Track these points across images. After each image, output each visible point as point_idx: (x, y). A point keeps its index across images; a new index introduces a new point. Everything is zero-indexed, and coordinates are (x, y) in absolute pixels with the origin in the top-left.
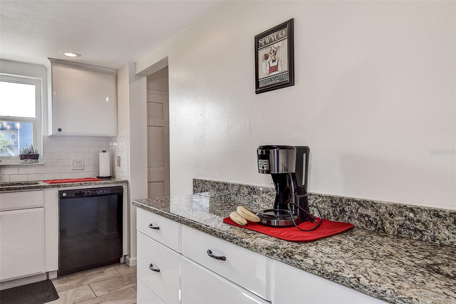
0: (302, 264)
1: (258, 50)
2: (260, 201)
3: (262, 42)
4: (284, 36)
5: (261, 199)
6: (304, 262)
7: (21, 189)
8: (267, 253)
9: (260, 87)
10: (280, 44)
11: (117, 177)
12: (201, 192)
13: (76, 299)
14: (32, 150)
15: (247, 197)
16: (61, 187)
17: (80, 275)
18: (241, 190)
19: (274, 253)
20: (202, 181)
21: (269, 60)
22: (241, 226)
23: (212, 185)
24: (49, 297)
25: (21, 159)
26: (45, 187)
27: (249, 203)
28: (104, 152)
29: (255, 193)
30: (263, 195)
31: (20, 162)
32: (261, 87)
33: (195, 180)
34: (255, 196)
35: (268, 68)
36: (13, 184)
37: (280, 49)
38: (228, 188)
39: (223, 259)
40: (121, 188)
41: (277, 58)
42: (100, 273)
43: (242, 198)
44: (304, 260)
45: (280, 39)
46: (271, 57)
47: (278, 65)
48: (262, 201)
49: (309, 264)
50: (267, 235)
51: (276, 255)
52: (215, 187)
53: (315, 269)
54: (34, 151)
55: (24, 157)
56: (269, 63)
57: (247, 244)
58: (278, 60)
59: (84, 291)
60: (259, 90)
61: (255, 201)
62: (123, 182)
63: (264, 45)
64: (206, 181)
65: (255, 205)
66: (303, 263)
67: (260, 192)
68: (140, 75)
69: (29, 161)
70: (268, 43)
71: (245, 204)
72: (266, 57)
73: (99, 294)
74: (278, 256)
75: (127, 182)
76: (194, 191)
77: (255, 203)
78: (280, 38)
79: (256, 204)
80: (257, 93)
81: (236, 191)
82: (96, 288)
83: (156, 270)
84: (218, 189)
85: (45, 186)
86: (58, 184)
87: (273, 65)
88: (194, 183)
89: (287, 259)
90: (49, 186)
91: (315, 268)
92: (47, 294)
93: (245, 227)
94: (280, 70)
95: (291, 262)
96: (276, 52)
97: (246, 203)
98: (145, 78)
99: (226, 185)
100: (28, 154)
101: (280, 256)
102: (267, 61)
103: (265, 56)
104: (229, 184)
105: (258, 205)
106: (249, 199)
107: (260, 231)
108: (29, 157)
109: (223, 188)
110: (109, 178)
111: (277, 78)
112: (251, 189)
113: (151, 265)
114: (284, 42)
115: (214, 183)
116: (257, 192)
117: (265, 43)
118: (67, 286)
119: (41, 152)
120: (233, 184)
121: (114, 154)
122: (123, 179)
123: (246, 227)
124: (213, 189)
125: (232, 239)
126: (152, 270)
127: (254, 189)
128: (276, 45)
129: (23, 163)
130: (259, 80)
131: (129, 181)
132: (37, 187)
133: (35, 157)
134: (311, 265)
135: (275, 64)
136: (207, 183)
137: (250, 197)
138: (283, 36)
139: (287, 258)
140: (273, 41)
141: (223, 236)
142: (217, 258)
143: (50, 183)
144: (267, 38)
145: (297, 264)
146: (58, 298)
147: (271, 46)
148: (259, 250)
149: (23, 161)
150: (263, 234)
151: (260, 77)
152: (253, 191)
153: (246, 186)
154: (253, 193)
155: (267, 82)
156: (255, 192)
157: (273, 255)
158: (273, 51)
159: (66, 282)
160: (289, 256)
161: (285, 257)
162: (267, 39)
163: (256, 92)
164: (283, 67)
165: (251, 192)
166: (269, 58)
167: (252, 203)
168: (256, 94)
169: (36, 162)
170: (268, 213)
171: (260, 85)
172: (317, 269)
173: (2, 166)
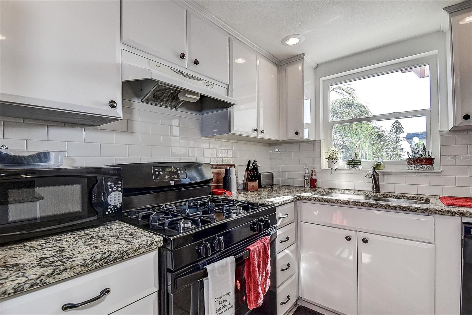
7: (397, 209)
14: (424, 152)
16: (467, 217)
25: (409, 165)
26: (435, 212)
31: (405, 168)
54: (427, 153)
55: (412, 162)
69: (419, 167)
85: (436, 210)
86: (462, 210)
90: (443, 212)
100: (418, 157)
108: (419, 162)
119: (436, 156)
129: (411, 170)
132: (422, 211)
133: (430, 161)
143: (448, 205)
149: (410, 167)
169: (428, 168)
173: (384, 173)
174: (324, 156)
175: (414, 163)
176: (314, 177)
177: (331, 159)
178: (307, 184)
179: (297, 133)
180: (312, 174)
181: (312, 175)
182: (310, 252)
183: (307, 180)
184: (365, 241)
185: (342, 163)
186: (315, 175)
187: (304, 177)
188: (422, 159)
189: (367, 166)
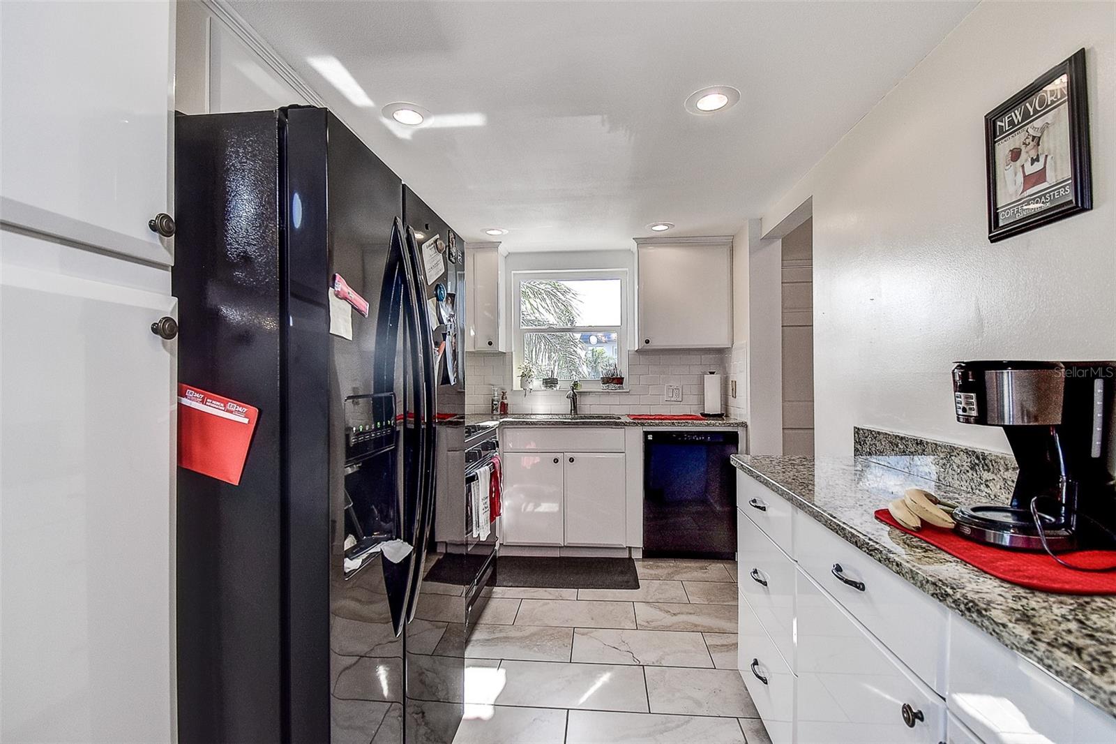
0: (1003, 634)
1: (995, 142)
2: (998, 487)
3: (1003, 124)
4: (1059, 97)
5: (1002, 484)
6: (1007, 630)
7: (598, 424)
8: (935, 594)
9: (1000, 225)
10: (1049, 117)
11: (732, 417)
12: (870, 454)
13: (661, 596)
14: (615, 371)
15: (968, 474)
16: (646, 426)
17: (672, 563)
18: (953, 458)
19: (948, 595)
20: (871, 431)
21: (1024, 161)
22: (905, 530)
23: (891, 443)
24: (627, 582)
25: (603, 384)
26: (625, 424)
27: (972, 489)
28: (711, 373)
29: (986, 468)
30: (1006, 473)
31: (600, 387)
32: (1002, 226)
33: (858, 429)
34: (986, 475)
35: (1020, 179)
36: (593, 418)
37: (1051, 128)
38: (924, 451)
39: (860, 587)
40: (735, 435)
41: (1043, 150)
42: (701, 568)
43: (956, 476)
44: (1010, 625)
45: (1050, 105)
46: (1027, 152)
47: (1045, 167)
48: (1004, 488)
49: (1018, 637)
50: (957, 558)
51: (951, 600)
52: (897, 446)
53: (1031, 652)
54: (618, 372)
55: (606, 380)
56: (1023, 166)
57: (897, 565)
58: (1046, 156)
59: (673, 590)
60: (999, 232)
61: (987, 486)
62: (738, 425)
63: (1008, 130)
64: (879, 433)
65: (987, 495)
66: (1006, 632)
67: (999, 466)
68: (769, 238)
69: (612, 386)
70: (1019, 123)
71: (962, 488)
72: (1015, 155)
73: (694, 599)
74: (956, 605)
75: (744, 425)
76: (856, 450)
77: (986, 490)
78: (1049, 103)
79: (990, 492)
80: (994, 239)
81: (942, 459)
82: (691, 589)
83: (760, 581)
84: (904, 452)
85: (626, 422)
86: (642, 421)
87: (1030, 169)
88: (856, 435)
89: (973, 615)
90: (631, 424)
91: (1031, 649)
92: (626, 578)
93: (914, 534)
94: (1051, 178)
95: (980, 624)
96: (1040, 138)
97: (964, 488)
98: (779, 242)
99: (920, 444)
100: (611, 376)
101: (959, 605)
102: (1019, 163)
103: (1012, 154)
104: (927, 443)
105: (995, 497)
106: (973, 479)
107: (943, 548)
108: (612, 381)
109: (913, 450)
110: (719, 416)
111: (1043, 199)
112: (978, 458)
113: (755, 572)
114: (1059, 110)
115: (896, 438)
116: (992, 465)
117: (1011, 123)
118: (651, 575)
119: (625, 375)
120: (936, 444)
121: (727, 376)
122: (740, 420)
123: (917, 535)
124: (893, 450)
125: (871, 550)
126: (756, 580)
127: (984, 459)
128: (1038, 123)
129: (606, 389)
130: (998, 209)
131: (749, 424)
132: (617, 424)
133: (620, 381)
134: (1022, 640)
135: (1038, 166)
136: (881, 436)
137: (975, 475)
138: (1056, 97)
139: (973, 612)
140: (1032, 114)
141: (856, 542)
142: (847, 582)
143: (633, 419)
144: (1016, 111)
145: (994, 631)
146: (639, 587)
147: (1026, 127)
148: (919, 584)
149: (605, 386)
150: (950, 554)
151: (1001, 203)
152: (983, 462)
153: (966, 449)
154: (983, 467)
155: (1018, 212)
156: (986, 465)
157: (945, 600)
158: (1031, 138)
159: (651, 568)
160: (978, 610)
161: (969, 610)
162: (1015, 113)
163: (990, 238)
164: (1060, 170)
165: (976, 464)
166: (1023, 156)
167: (979, 490)
168: (992, 242)
169: (620, 388)
170: (983, 514)
171: (1000, 221)
172: (1035, 651)
173: (581, 393)
174: (517, 373)
175: (608, 382)
176: (505, 401)
177: (525, 377)
178: (497, 409)
179: (490, 343)
180: (502, 397)
181: (502, 399)
182: (515, 486)
183: (496, 405)
184: (572, 460)
185: (536, 384)
186: (506, 398)
187: (493, 400)
188: (614, 379)
189: (564, 385)
